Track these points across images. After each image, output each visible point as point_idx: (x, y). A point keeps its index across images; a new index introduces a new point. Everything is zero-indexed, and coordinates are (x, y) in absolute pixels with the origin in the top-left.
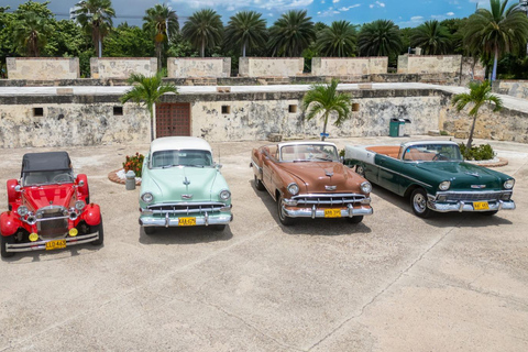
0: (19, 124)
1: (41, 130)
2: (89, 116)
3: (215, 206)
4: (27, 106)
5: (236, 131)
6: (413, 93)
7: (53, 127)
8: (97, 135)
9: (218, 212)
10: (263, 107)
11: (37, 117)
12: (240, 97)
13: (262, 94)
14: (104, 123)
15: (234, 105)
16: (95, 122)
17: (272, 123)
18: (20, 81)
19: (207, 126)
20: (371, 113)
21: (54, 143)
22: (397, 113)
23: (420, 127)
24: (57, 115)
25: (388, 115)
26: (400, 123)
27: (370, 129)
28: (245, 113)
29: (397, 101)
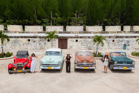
0: (24, 43)
1: (29, 45)
2: (41, 42)
3: (57, 65)
4: (26, 39)
5: (79, 46)
6: (131, 37)
7: (32, 44)
8: (43, 47)
9: (58, 66)
10: (87, 40)
11: (29, 42)
12: (81, 37)
13: (87, 37)
14: (45, 44)
15: (79, 39)
16: (43, 43)
17: (89, 45)
18: (28, 32)
19: (71, 45)
20: (118, 43)
21: (33, 48)
22: (126, 43)
23: (133, 47)
24: (33, 41)
25: (123, 43)
26: (126, 45)
27: (118, 47)
28: (82, 42)
29: (126, 39)
